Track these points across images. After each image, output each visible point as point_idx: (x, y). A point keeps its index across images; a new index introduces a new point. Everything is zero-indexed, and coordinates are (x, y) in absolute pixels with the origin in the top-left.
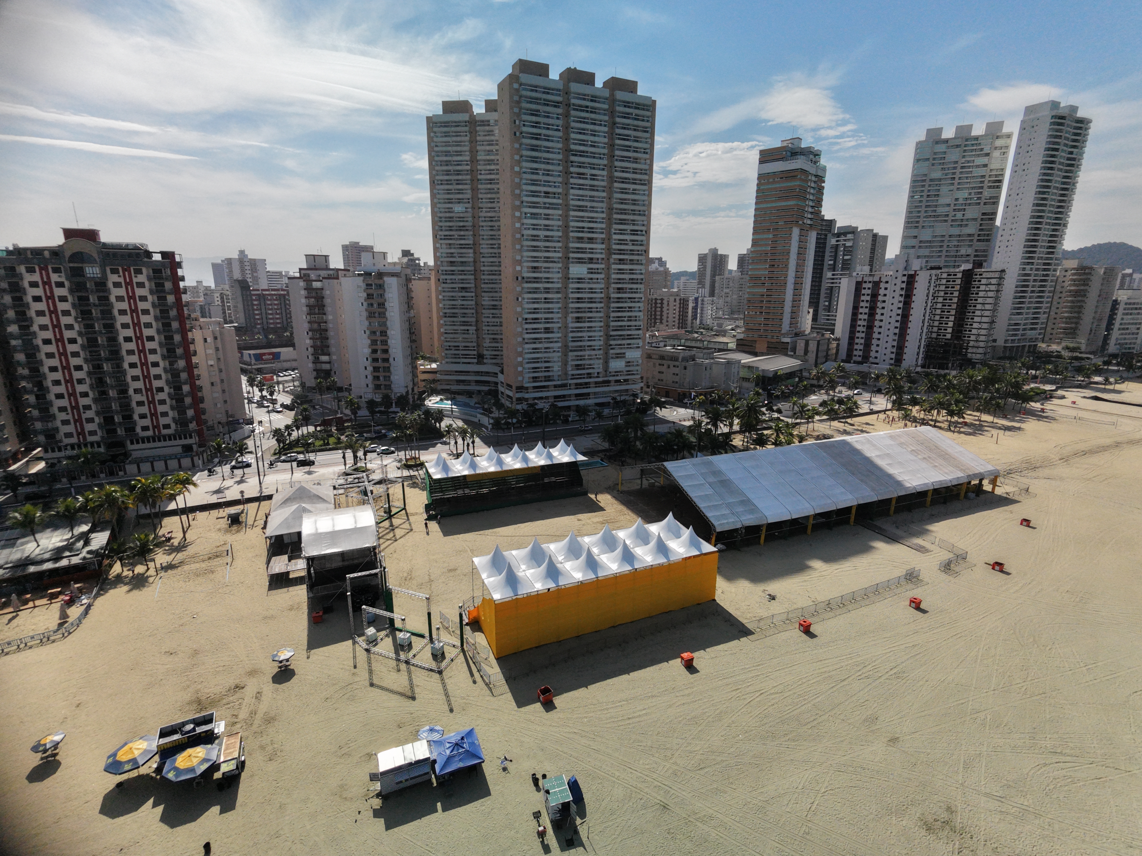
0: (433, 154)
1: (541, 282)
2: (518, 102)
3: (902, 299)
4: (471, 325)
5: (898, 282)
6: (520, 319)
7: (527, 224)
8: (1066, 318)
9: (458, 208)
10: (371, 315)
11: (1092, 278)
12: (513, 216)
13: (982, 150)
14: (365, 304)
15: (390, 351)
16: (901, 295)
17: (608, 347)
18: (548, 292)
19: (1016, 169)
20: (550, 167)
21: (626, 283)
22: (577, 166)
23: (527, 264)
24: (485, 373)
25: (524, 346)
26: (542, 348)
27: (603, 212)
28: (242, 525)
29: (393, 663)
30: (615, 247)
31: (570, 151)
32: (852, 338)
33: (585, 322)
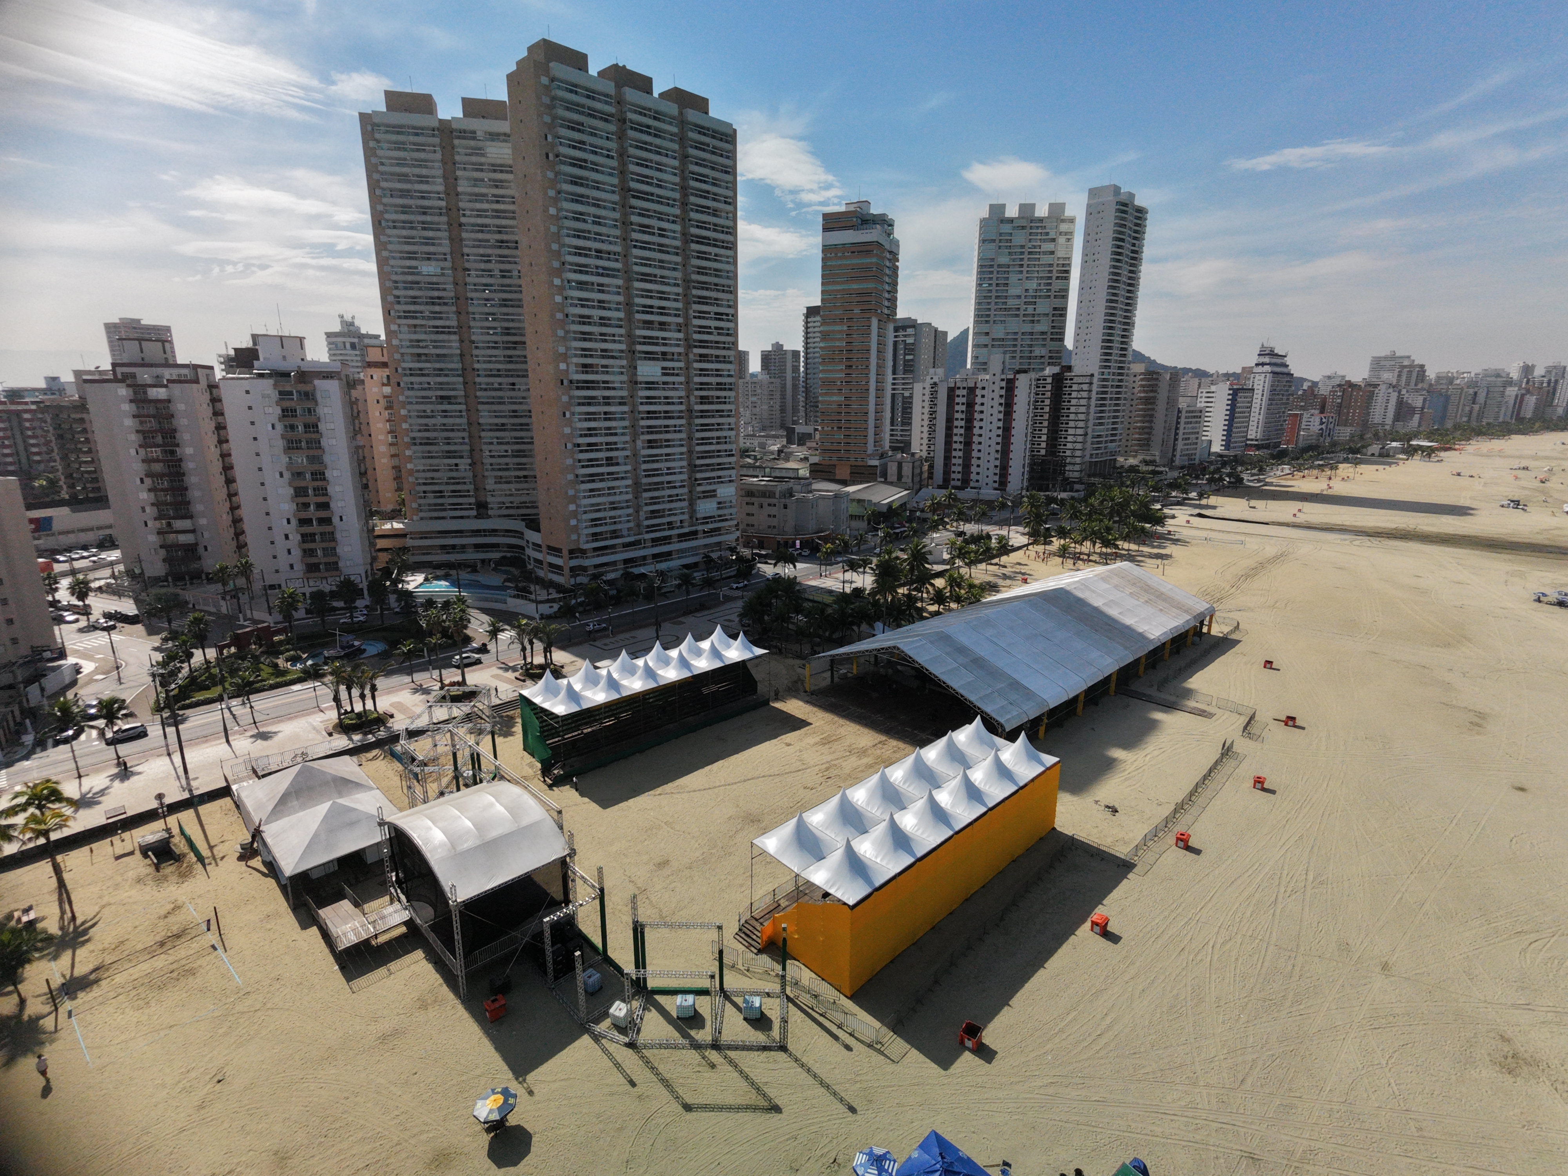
0: (375, 176)
1: (599, 388)
2: (551, 107)
3: (1002, 409)
4: (461, 457)
5: (996, 388)
6: (569, 446)
7: (572, 298)
8: (1139, 428)
9: (428, 269)
10: (292, 446)
11: (1160, 384)
12: (552, 285)
13: (1047, 234)
14: (279, 427)
15: (332, 505)
16: (1001, 404)
17: (694, 482)
18: (608, 404)
20: (603, 212)
21: (712, 389)
22: (640, 215)
23: (575, 360)
24: (494, 532)
25: (577, 487)
26: (603, 489)
27: (678, 285)
28: (186, 860)
29: (693, 1056)
30: (696, 337)
31: (630, 190)
32: (947, 458)
33: (661, 447)
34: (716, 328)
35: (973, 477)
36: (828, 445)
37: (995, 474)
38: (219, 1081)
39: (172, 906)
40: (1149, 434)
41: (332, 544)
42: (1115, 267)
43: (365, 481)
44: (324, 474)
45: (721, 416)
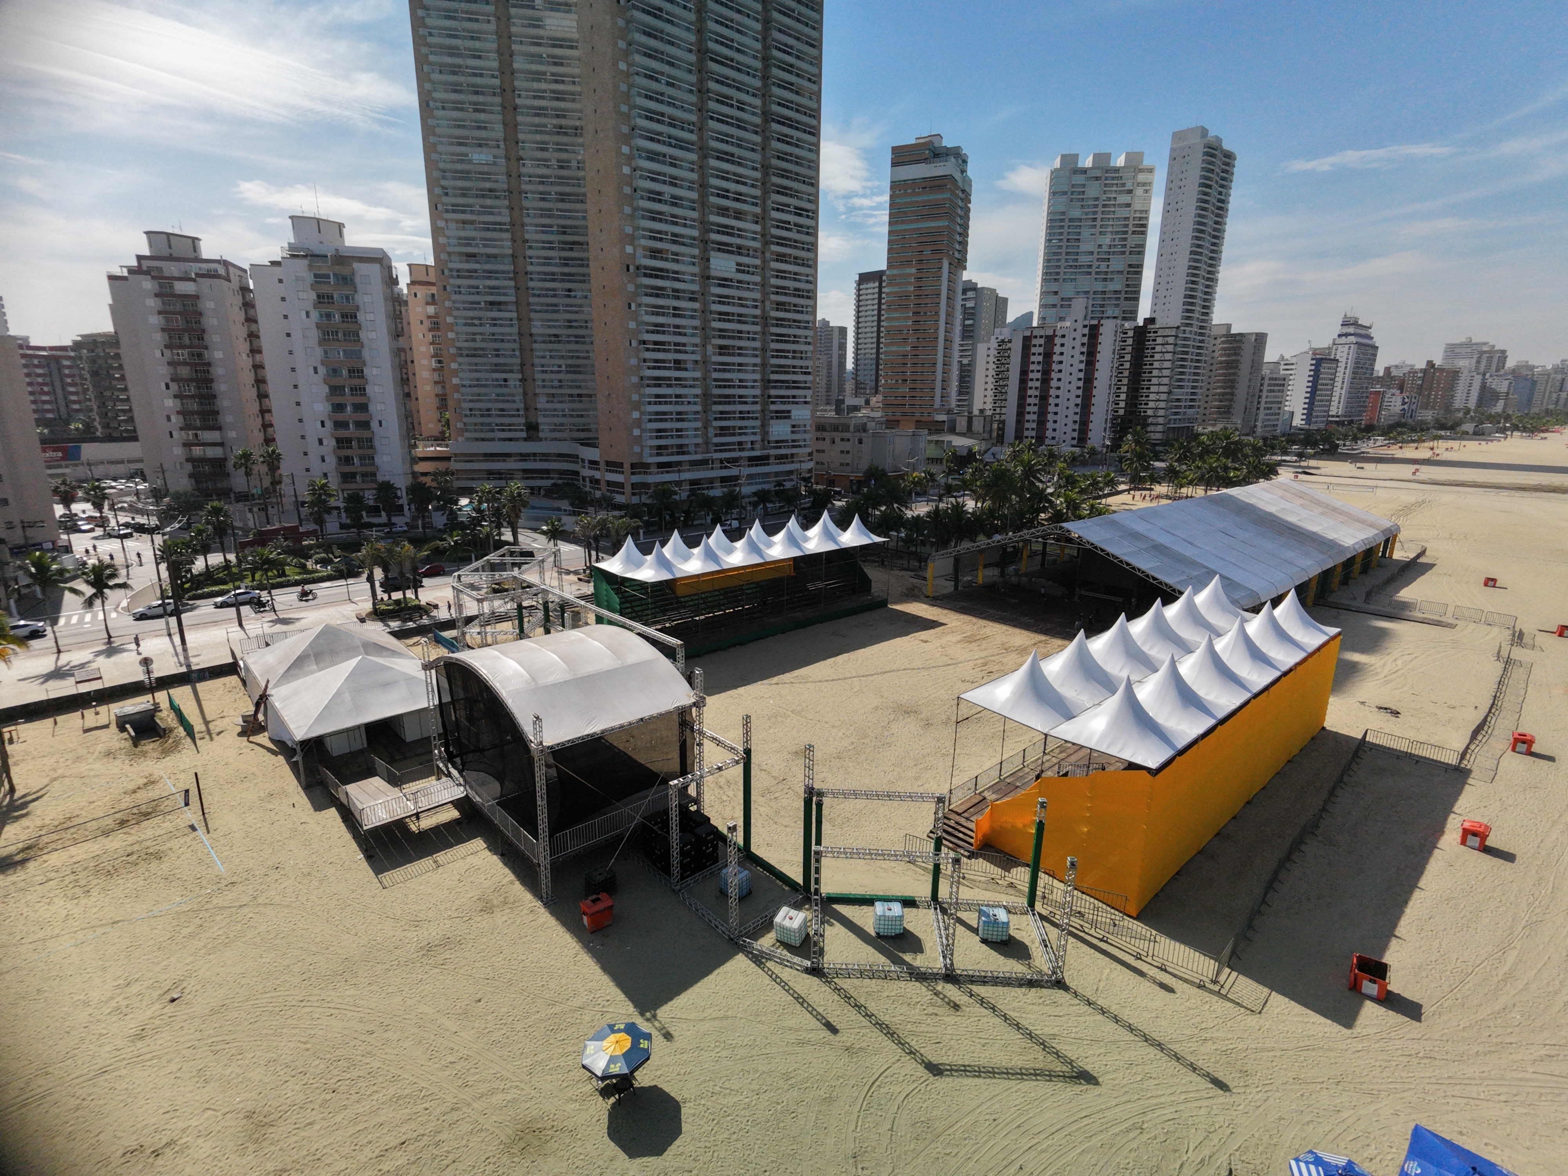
0: (424, 50)
1: (668, 278)
3: (1084, 358)
4: (511, 371)
5: (1078, 335)
6: (634, 343)
7: (641, 169)
8: (1219, 394)
9: (480, 157)
10: (327, 335)
11: (1243, 346)
12: (619, 153)
13: (1123, 185)
14: (315, 315)
15: (371, 408)
16: (1082, 353)
17: (767, 399)
18: (678, 298)
19: (1169, 208)
20: (678, 73)
21: (790, 295)
22: (717, 81)
23: (644, 242)
24: (545, 457)
25: (642, 391)
26: (670, 396)
27: (756, 169)
28: (173, 735)
29: (916, 989)
30: (775, 232)
31: (708, 51)
32: (1021, 413)
33: (733, 355)
34: (796, 225)
35: (1049, 434)
36: (891, 400)
37: (1074, 430)
38: (173, 1000)
39: (145, 781)
40: (1231, 400)
41: (370, 452)
42: (1200, 216)
43: (406, 391)
44: (362, 371)
45: (799, 327)
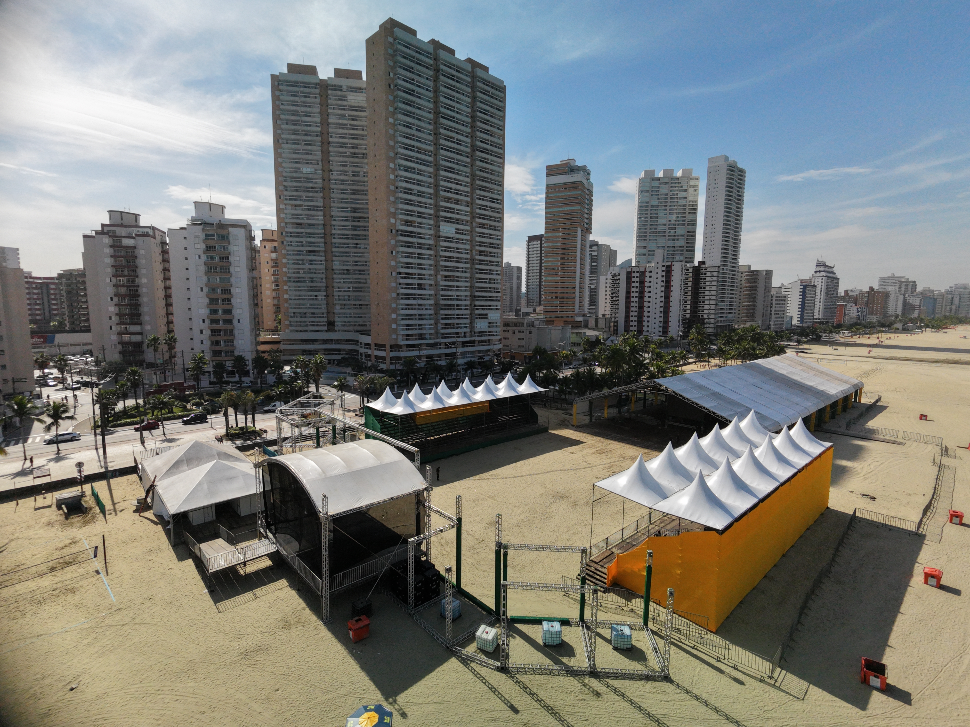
0: (278, 112)
1: (415, 237)
2: (393, 56)
3: (664, 284)
4: (319, 291)
5: (659, 271)
6: (394, 274)
7: (401, 176)
8: (746, 306)
9: (307, 169)
10: (210, 269)
11: (759, 278)
12: (388, 167)
13: (682, 187)
14: (204, 258)
15: (234, 311)
16: (662, 281)
17: (474, 307)
18: (420, 248)
19: (709, 200)
20: (423, 124)
21: (487, 247)
22: (445, 129)
23: (401, 217)
24: (338, 341)
25: (398, 302)
26: (415, 305)
27: (468, 177)
28: (92, 512)
29: (571, 682)
30: (478, 211)
31: (440, 113)
32: (627, 317)
33: (453, 281)
34: (491, 207)
35: (645, 329)
36: (549, 308)
37: (660, 327)
38: (72, 689)
39: (70, 541)
40: (754, 309)
41: (231, 338)
42: (727, 204)
43: (256, 302)
44: (230, 290)
45: (493, 265)
